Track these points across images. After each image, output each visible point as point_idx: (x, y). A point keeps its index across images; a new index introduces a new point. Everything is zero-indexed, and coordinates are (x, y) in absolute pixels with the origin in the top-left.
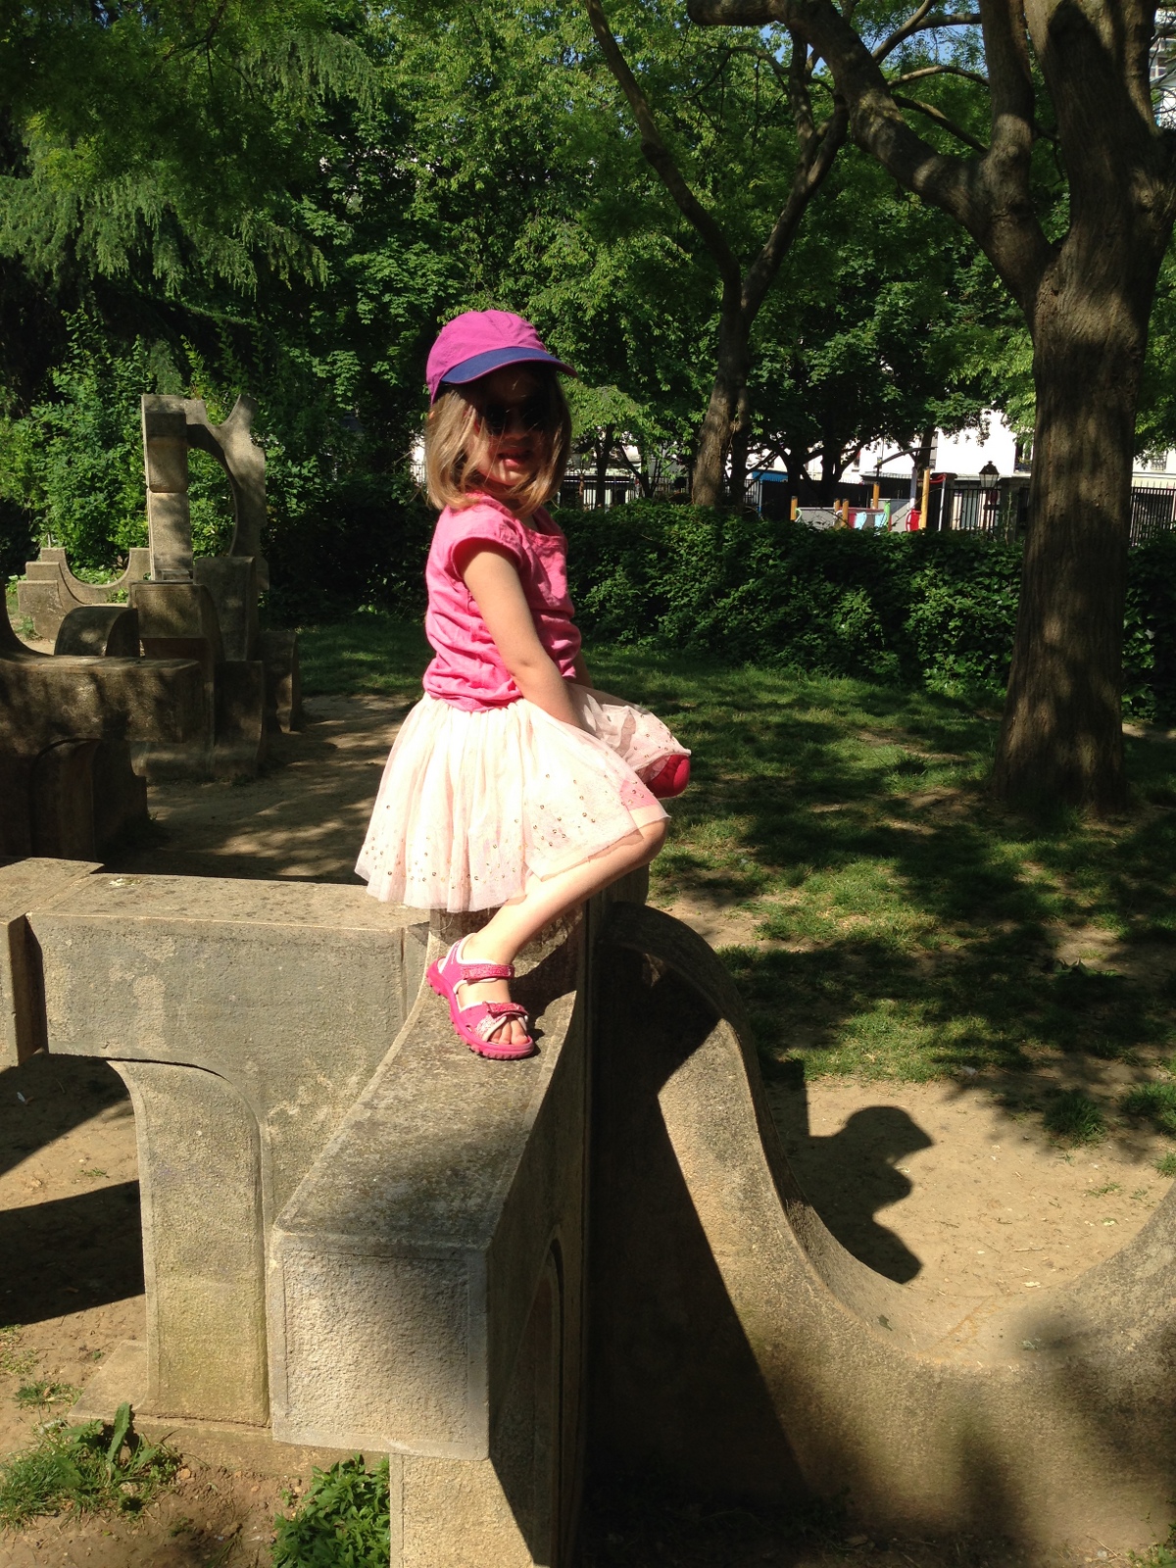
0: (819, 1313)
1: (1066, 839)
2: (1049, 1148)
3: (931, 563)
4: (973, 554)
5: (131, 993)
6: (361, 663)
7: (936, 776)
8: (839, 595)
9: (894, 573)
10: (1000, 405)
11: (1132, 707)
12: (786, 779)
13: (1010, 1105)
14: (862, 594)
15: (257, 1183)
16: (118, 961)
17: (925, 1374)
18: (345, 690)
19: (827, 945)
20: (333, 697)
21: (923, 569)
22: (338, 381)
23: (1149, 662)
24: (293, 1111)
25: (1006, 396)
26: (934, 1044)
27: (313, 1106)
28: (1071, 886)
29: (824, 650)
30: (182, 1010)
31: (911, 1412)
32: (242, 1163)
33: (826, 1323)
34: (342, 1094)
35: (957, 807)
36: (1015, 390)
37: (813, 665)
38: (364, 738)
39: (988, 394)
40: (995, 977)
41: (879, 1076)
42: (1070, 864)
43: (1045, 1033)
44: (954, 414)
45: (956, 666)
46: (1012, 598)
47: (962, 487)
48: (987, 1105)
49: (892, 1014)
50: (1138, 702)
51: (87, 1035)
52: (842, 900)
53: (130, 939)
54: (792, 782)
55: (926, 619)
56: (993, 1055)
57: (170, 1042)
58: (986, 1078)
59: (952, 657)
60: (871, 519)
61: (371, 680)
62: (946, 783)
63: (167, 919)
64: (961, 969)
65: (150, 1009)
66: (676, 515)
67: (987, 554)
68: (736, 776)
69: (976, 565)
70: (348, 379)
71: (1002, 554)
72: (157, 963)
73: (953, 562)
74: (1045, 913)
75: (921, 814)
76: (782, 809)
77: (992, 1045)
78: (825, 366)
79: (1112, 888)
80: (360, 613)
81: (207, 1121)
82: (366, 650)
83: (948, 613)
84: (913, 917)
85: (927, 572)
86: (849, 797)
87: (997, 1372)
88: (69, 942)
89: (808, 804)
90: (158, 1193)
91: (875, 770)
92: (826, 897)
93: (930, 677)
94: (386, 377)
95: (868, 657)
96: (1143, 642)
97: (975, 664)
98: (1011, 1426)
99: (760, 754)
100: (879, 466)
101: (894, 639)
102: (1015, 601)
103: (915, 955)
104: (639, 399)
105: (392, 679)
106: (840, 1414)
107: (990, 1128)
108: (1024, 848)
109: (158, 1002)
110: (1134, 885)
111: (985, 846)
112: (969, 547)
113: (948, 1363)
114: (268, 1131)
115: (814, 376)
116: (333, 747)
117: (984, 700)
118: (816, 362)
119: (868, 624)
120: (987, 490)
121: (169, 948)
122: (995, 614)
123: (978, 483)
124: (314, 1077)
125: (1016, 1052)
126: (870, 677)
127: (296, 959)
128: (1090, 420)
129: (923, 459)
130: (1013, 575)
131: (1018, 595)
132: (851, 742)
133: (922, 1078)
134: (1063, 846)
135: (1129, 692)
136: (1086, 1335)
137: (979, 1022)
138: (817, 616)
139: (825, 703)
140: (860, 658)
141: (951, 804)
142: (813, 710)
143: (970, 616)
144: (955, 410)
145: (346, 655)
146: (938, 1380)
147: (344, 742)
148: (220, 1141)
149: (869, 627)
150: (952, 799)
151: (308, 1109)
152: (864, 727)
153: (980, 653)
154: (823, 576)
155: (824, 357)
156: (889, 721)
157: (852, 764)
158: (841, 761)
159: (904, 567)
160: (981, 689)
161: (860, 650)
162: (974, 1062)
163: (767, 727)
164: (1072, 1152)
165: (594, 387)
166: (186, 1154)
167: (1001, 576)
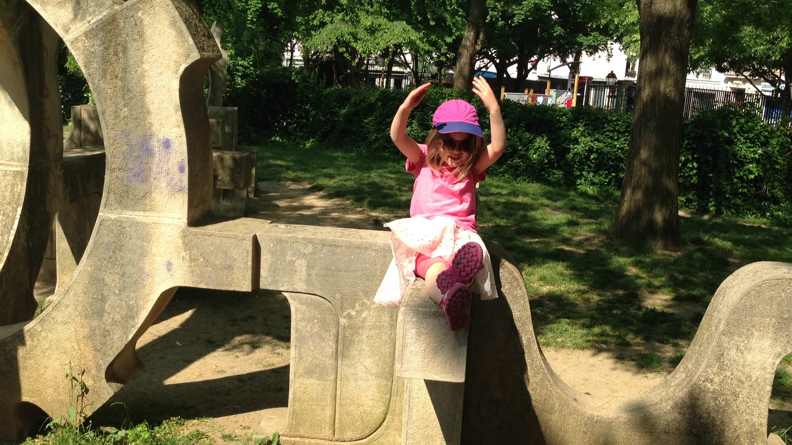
0: (552, 394)
1: (648, 257)
2: (637, 373)
3: (582, 123)
4: (604, 120)
5: (294, 266)
6: (281, 166)
7: (586, 228)
8: (533, 139)
9: (562, 128)
10: (619, 40)
11: (685, 203)
12: (511, 227)
13: (620, 358)
14: (545, 139)
15: (337, 342)
16: (290, 253)
17: (591, 418)
18: (275, 178)
19: (536, 297)
20: (270, 182)
21: (577, 127)
22: (249, 12)
23: (695, 180)
24: (353, 313)
25: (622, 36)
26: (587, 335)
27: (361, 311)
28: (649, 277)
29: (524, 168)
30: (313, 272)
31: (586, 433)
32: (332, 333)
33: (554, 398)
34: (373, 307)
35: (596, 241)
36: (628, 31)
37: (518, 176)
38: (292, 202)
39: (612, 34)
40: (615, 312)
41: (563, 347)
42: (651, 268)
43: (637, 333)
44: (593, 44)
45: (594, 179)
46: (624, 144)
47: (596, 85)
48: (611, 358)
49: (569, 324)
50: (689, 201)
51: (275, 282)
52: (542, 278)
53: (295, 245)
54: (514, 229)
55: (579, 154)
56: (613, 340)
57: (307, 285)
58: (610, 349)
59: (592, 174)
60: (545, 100)
61: (289, 174)
62: (590, 231)
63: (310, 237)
64: (599, 308)
65: (300, 272)
66: (446, 94)
67: (612, 120)
68: (486, 225)
69: (606, 126)
70: (254, 11)
71: (620, 121)
72: (305, 254)
73: (594, 124)
74: (638, 287)
75: (580, 244)
76: (510, 239)
77: (613, 337)
78: (522, 15)
79: (670, 278)
80: (272, 141)
81: (319, 317)
82: (281, 159)
83: (591, 151)
84: (575, 286)
85: (580, 128)
86: (543, 236)
87: (618, 417)
88: (272, 245)
89: (523, 238)
90: (298, 345)
91: (555, 225)
92: (535, 278)
93: (580, 184)
94: (275, 11)
95: (547, 173)
96: (692, 169)
97: (604, 178)
98: (623, 439)
99: (496, 215)
100: (549, 71)
101: (561, 164)
102: (626, 145)
103: (577, 302)
104: (417, 29)
105: (300, 174)
106: (558, 434)
107: (612, 366)
108: (629, 260)
109: (304, 269)
110: (681, 277)
111: (610, 258)
112: (602, 116)
113: (600, 414)
114: (343, 321)
115: (516, 20)
116: (277, 206)
117: (608, 196)
118: (517, 12)
119: (548, 155)
120: (610, 87)
121: (310, 248)
122: (615, 152)
123: (605, 83)
124: (362, 300)
125: (624, 339)
126: (549, 183)
127: (359, 254)
128: (666, 55)
129: (575, 68)
130: (625, 132)
131: (627, 142)
132: (542, 212)
133: (583, 348)
134: (648, 260)
135: (684, 195)
136: (652, 405)
137: (607, 329)
138: (521, 150)
139: (526, 194)
140: (543, 173)
141: (594, 240)
142: (520, 197)
143: (602, 153)
144: (594, 42)
145: (272, 162)
146: (596, 420)
147: (282, 203)
148: (324, 325)
149: (548, 157)
150: (593, 238)
151: (359, 313)
152: (547, 206)
153: (607, 172)
154: (524, 129)
155: (522, 10)
156: (559, 204)
157: (543, 222)
158: (538, 220)
159: (568, 125)
160: (607, 191)
161: (543, 169)
162: (605, 342)
163: (498, 204)
164: (648, 375)
165: (392, 21)
166: (310, 330)
167: (619, 132)
